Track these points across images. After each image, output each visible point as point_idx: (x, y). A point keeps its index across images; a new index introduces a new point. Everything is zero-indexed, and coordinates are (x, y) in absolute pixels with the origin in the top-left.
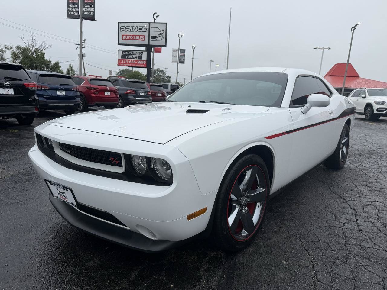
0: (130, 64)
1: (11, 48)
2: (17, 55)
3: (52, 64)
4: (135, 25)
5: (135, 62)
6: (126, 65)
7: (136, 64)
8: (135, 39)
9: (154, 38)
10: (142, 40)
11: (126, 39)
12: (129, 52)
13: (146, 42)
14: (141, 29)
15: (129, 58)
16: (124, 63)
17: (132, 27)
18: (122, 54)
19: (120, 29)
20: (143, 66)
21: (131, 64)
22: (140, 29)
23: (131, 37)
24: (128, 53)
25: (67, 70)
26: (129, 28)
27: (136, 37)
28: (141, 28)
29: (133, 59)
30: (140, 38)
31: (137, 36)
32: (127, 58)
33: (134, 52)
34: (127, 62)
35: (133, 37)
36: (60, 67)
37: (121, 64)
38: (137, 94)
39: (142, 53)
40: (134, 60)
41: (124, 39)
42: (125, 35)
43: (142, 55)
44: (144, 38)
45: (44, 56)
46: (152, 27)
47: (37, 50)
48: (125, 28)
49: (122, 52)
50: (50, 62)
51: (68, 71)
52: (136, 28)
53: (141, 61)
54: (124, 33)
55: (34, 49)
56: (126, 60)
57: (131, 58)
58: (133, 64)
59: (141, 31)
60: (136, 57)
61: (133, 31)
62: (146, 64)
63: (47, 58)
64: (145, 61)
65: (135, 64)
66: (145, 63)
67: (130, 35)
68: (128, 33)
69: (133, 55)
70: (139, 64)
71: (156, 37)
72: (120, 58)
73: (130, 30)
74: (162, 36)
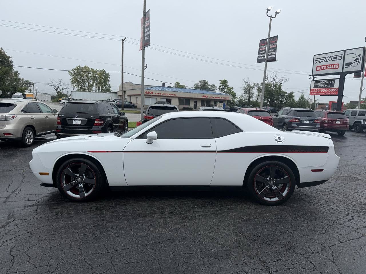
0: (321, 92)
1: (258, 85)
2: (261, 90)
3: (287, 94)
4: (330, 55)
5: (326, 90)
6: (318, 94)
7: (328, 92)
8: (329, 69)
9: (349, 64)
10: (336, 68)
11: (320, 70)
12: (321, 81)
13: (340, 70)
14: (336, 58)
15: (321, 87)
16: (316, 93)
17: (326, 58)
18: (315, 84)
19: (315, 61)
20: (335, 93)
21: (323, 92)
22: (334, 58)
23: (325, 67)
24: (320, 83)
25: (298, 99)
26: (323, 59)
27: (329, 67)
28: (336, 56)
29: (325, 87)
30: (333, 67)
31: (331, 66)
32: (319, 87)
33: (326, 81)
34: (319, 91)
35: (327, 67)
36: (294, 96)
37: (313, 94)
38: (301, 122)
39: (335, 81)
40: (326, 89)
41: (318, 70)
42: (319, 66)
43: (334, 83)
44: (338, 66)
45: (281, 88)
46: (347, 54)
47: (276, 84)
48: (319, 59)
49: (315, 82)
50: (286, 93)
51: (300, 99)
52: (330, 58)
53: (333, 89)
54: (318, 64)
55: (274, 83)
56: (318, 89)
57: (323, 87)
58: (325, 92)
59: (335, 59)
60: (328, 86)
61: (327, 61)
62: (338, 92)
63: (283, 89)
64: (337, 88)
65: (326, 92)
66: (337, 90)
67: (324, 66)
68: (322, 64)
69: (326, 83)
70: (330, 92)
71: (352, 63)
72: (312, 88)
73: (325, 60)
74: (358, 61)
